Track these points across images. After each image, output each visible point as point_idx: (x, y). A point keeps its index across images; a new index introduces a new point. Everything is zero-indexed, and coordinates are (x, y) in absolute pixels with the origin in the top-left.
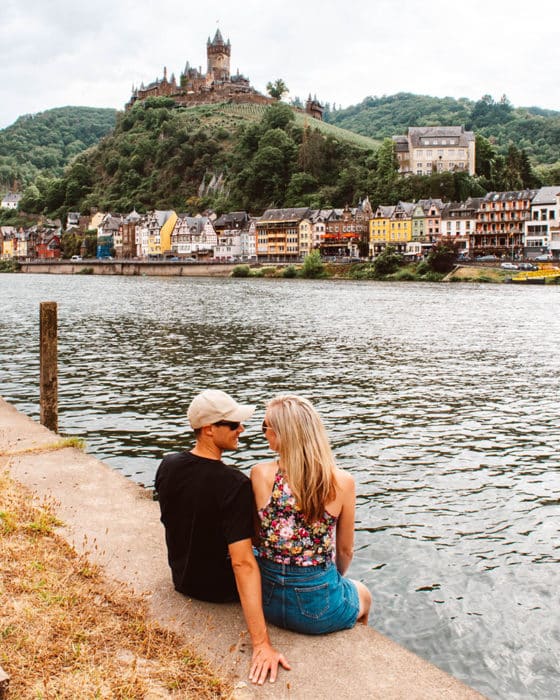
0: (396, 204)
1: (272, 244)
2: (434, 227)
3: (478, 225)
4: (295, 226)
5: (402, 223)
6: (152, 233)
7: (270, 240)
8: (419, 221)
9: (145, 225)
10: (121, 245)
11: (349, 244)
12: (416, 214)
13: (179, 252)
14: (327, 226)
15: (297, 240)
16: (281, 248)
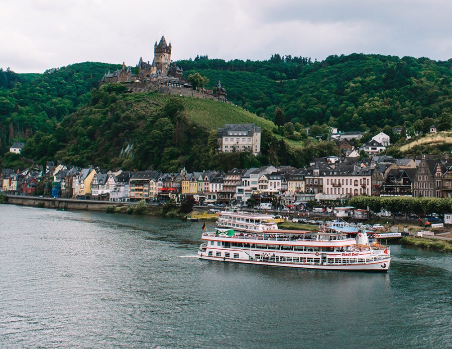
0: (192, 172)
1: (137, 192)
2: (206, 186)
3: (224, 186)
4: (148, 182)
5: (194, 184)
6: (80, 182)
7: (136, 190)
8: (200, 183)
9: (77, 177)
10: (64, 188)
11: (170, 194)
12: (199, 179)
13: (93, 194)
14: (164, 183)
15: (148, 191)
16: (141, 195)
